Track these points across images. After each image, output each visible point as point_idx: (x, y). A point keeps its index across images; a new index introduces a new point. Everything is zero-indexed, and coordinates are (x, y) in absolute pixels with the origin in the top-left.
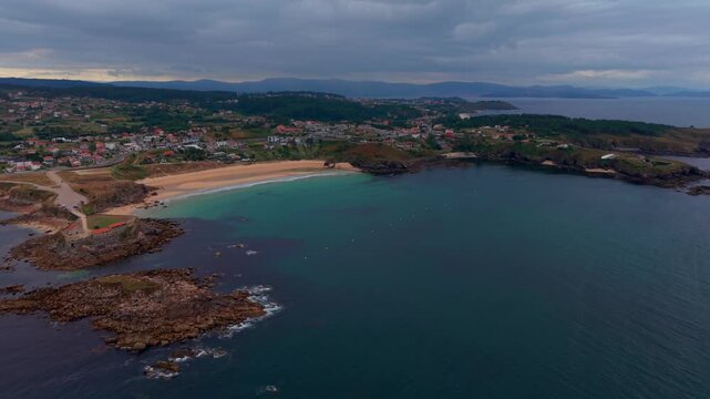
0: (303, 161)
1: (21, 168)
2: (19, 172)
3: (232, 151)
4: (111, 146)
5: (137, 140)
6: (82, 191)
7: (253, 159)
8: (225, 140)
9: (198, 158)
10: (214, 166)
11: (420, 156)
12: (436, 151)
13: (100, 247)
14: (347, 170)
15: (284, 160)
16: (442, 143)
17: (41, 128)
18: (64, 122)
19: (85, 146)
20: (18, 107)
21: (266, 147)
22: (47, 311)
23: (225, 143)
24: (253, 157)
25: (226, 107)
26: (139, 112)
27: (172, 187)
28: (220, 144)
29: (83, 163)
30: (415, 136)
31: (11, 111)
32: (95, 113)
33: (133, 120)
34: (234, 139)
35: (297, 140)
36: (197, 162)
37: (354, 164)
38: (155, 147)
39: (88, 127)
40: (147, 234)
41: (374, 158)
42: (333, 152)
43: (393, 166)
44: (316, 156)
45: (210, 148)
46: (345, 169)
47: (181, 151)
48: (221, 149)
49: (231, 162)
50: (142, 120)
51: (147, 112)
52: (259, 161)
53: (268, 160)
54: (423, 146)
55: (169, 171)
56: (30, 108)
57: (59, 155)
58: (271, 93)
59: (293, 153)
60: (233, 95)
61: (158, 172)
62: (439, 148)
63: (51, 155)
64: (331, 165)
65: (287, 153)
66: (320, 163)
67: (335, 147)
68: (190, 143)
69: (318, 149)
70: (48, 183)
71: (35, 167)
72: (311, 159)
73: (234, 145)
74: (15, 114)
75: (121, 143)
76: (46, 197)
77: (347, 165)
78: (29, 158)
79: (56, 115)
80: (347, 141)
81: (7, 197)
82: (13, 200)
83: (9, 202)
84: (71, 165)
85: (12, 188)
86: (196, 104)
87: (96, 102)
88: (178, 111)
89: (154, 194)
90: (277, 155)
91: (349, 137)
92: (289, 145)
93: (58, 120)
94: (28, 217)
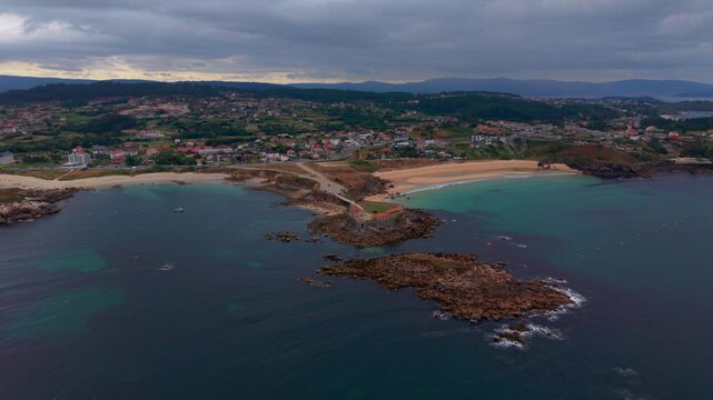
0: (513, 161)
1: (273, 159)
2: (272, 162)
3: (443, 149)
4: (336, 142)
5: (355, 138)
6: (337, 180)
7: (464, 158)
8: (432, 138)
9: (411, 155)
10: (430, 164)
11: (644, 159)
12: (661, 155)
13: (381, 229)
14: (563, 171)
15: (494, 159)
16: (667, 146)
17: (264, 125)
18: (278, 120)
19: (313, 142)
20: (238, 107)
21: (472, 146)
22: (373, 278)
23: (433, 141)
24: (463, 155)
25: (412, 108)
26: (335, 112)
27: (404, 181)
28: (428, 142)
29: (322, 156)
30: (635, 138)
31: (233, 110)
32: (299, 112)
33: (333, 120)
34: (439, 138)
35: (503, 140)
36: (414, 159)
37: (571, 166)
38: (372, 144)
39: (300, 125)
40: (413, 221)
41: (597, 161)
42: (549, 153)
43: (619, 169)
44: (527, 156)
45: (419, 146)
46: (561, 170)
47: (397, 148)
48: (430, 147)
49: (445, 160)
50: (340, 120)
51: (342, 112)
52: (468, 159)
53: (476, 158)
54: (645, 149)
55: (393, 166)
56: (248, 107)
57: (297, 150)
58: (444, 93)
59: (502, 152)
60: (410, 96)
61: (384, 167)
62: (664, 152)
63: (291, 148)
64: (546, 166)
65: (494, 152)
66: (533, 164)
67: (547, 147)
69: (526, 149)
70: (305, 172)
71: (284, 158)
72: (522, 159)
73: (443, 144)
74: (238, 112)
75: (343, 140)
76: (311, 184)
77: (563, 166)
78: (274, 150)
79: (270, 113)
80: (558, 141)
81: (274, 183)
82: (281, 185)
83: (278, 187)
84: (311, 158)
85: (277, 176)
86: (381, 105)
87: (294, 103)
88: (369, 111)
89: (392, 186)
90: (485, 153)
91: (559, 137)
92: (495, 144)
93: (272, 118)
94: (303, 200)
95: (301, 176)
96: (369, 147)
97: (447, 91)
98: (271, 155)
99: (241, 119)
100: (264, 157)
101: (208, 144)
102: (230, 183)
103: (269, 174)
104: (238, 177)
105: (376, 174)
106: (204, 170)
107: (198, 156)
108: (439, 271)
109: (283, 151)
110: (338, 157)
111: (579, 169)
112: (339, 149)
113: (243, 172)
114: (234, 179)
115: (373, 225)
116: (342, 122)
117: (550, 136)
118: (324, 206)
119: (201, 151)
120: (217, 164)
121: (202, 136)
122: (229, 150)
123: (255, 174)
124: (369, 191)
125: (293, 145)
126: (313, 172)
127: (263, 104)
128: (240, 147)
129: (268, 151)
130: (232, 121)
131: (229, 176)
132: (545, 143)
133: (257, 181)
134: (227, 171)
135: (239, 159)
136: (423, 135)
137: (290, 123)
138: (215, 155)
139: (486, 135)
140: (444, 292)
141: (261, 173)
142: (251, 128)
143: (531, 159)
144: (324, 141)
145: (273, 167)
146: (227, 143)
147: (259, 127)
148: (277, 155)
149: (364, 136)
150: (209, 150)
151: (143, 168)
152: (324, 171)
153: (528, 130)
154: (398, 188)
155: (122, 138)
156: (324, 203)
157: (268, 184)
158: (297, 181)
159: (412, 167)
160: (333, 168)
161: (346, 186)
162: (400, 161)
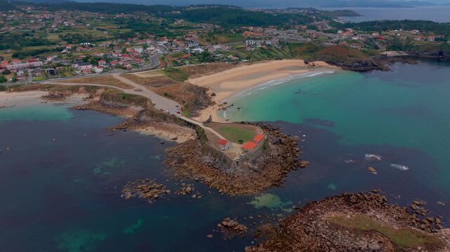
0: (284, 61)
1: (87, 71)
2: (87, 75)
3: (229, 53)
4: (140, 50)
5: (154, 45)
7: (250, 60)
9: (208, 60)
10: (228, 67)
14: (328, 68)
17: (64, 35)
20: (36, 19)
24: (247, 58)
25: (179, 17)
26: (121, 22)
28: (216, 48)
29: (134, 66)
31: (32, 21)
32: (92, 22)
33: (121, 28)
35: (269, 42)
37: (330, 63)
38: (171, 50)
39: (96, 34)
43: (366, 64)
44: (292, 56)
45: (210, 51)
47: (194, 54)
48: (218, 52)
49: (236, 63)
51: (126, 21)
52: (253, 61)
53: (259, 60)
55: (200, 71)
56: (45, 19)
57: (107, 60)
58: (192, 6)
59: (273, 54)
60: (170, 8)
61: (194, 73)
63: (100, 59)
64: (311, 63)
65: (267, 54)
66: (300, 62)
68: (194, 47)
69: (289, 50)
70: (127, 86)
71: (98, 70)
72: (290, 58)
73: (226, 48)
74: (36, 23)
75: (145, 47)
77: (322, 63)
78: (85, 61)
79: (66, 24)
81: (97, 99)
82: (107, 103)
83: (104, 105)
84: (125, 68)
85: (100, 91)
86: (153, 15)
87: (84, 14)
88: (148, 20)
89: (214, 95)
90: (263, 55)
92: (264, 47)
93: (69, 28)
94: (138, 122)
95: (127, 91)
96: (171, 53)
97: (194, 4)
98: (83, 67)
99: (41, 29)
100: (77, 69)
101: (15, 56)
102: (49, 102)
103: (88, 89)
104: (57, 95)
105: (192, 81)
106: (18, 89)
107: (8, 72)
109: (95, 62)
110: (147, 66)
111: (338, 65)
112: (146, 56)
113: (61, 88)
114: (52, 97)
115: (247, 160)
116: (129, 30)
117: (301, 39)
118: (166, 129)
119: (9, 67)
120: (30, 80)
121: (8, 47)
122: (38, 63)
123: (75, 90)
124: (201, 104)
125: (102, 54)
126: (137, 86)
127: (57, 15)
128: (50, 59)
129: (80, 64)
130: (33, 31)
131: (46, 93)
133: (79, 99)
134: (43, 88)
135: (52, 72)
137: (87, 32)
138: (24, 68)
141: (81, 89)
142: (53, 37)
143: (296, 58)
144: (128, 50)
145: (91, 80)
146: (35, 54)
147: (60, 36)
148: (90, 66)
149: (161, 43)
150: (17, 64)
154: (221, 97)
157: (90, 100)
158: (124, 98)
159: (216, 72)
160: (151, 78)
161: (178, 101)
162: (203, 66)
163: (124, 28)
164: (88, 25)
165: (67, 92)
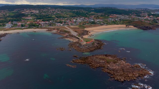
0: (119, 25)
1: (59, 25)
2: (58, 26)
3: (102, 22)
4: (75, 20)
5: (79, 19)
6: (75, 31)
8: (99, 19)
9: (94, 24)
10: (99, 26)
11: (152, 25)
12: (156, 23)
13: (88, 46)
14: (133, 28)
16: (157, 21)
17: (57, 16)
19: (69, 20)
20: (50, 11)
23: (99, 20)
24: (107, 24)
25: (93, 11)
26: (74, 12)
27: (92, 31)
28: (98, 20)
29: (71, 24)
30: (149, 19)
31: (49, 12)
32: (65, 12)
33: (73, 14)
34: (100, 19)
35: (116, 19)
36: (95, 25)
37: (135, 26)
38: (84, 21)
39: (65, 15)
40: (97, 44)
41: (141, 25)
42: (129, 23)
43: (147, 27)
44: (123, 24)
45: (96, 21)
47: (90, 22)
48: (98, 21)
49: (102, 25)
50: (75, 14)
53: (110, 24)
54: (152, 22)
55: (90, 27)
56: (53, 11)
57: (65, 22)
58: (99, 7)
59: (116, 23)
60: (91, 8)
61: (87, 27)
63: (63, 22)
64: (128, 26)
65: (115, 23)
66: (125, 26)
67: (128, 21)
68: (91, 20)
69: (123, 22)
70: (67, 29)
71: (62, 25)
72: (121, 24)
73: (101, 20)
74: (50, 12)
75: (76, 19)
76: (69, 32)
77: (132, 26)
78: (59, 22)
79: (58, 13)
80: (130, 20)
81: (59, 32)
82: (61, 32)
83: (60, 33)
84: (68, 25)
85: (60, 30)
86: (85, 10)
87: (64, 10)
88: (82, 12)
89: (90, 33)
90: (112, 23)
91: (131, 19)
92: (114, 21)
93: (59, 14)
94: (66, 37)
95: (66, 30)
96: (83, 21)
97: (100, 7)
98: (58, 24)
99: (51, 14)
100: (57, 24)
101: (43, 21)
102: (48, 32)
103: (57, 29)
104: (50, 30)
105: (85, 29)
106: (41, 28)
107: (40, 24)
108: (108, 63)
109: (61, 23)
110: (75, 24)
111: (137, 27)
112: (75, 22)
113: (51, 28)
114: (49, 30)
115: (86, 45)
116: (76, 15)
117: (128, 19)
118: (72, 39)
119: (40, 23)
120: (44, 26)
121: (42, 19)
122: (47, 22)
123: (54, 29)
124: (84, 34)
125: (64, 21)
126: (69, 29)
127: (57, 10)
128: (50, 22)
129: (57, 23)
130: (49, 15)
131: (47, 30)
132: (127, 20)
133: (55, 31)
134: (47, 28)
135: (50, 25)
136: (96, 18)
137: (63, 15)
138: (44, 24)
139: (112, 18)
140: (110, 70)
141: (56, 29)
142: (53, 16)
144: (71, 20)
145: (59, 27)
146: (48, 20)
147: (56, 16)
148: (60, 24)
149: (82, 19)
150: (43, 22)
151: (25, 27)
152: (72, 28)
153: (122, 17)
154: (91, 33)
155: (22, 19)
156: (72, 38)
157: (57, 32)
158: (65, 31)
159: (94, 27)
160: (74, 27)
161: (78, 33)
162: (91, 25)
163: (74, 14)
164: (64, 13)
165: (52, 29)
